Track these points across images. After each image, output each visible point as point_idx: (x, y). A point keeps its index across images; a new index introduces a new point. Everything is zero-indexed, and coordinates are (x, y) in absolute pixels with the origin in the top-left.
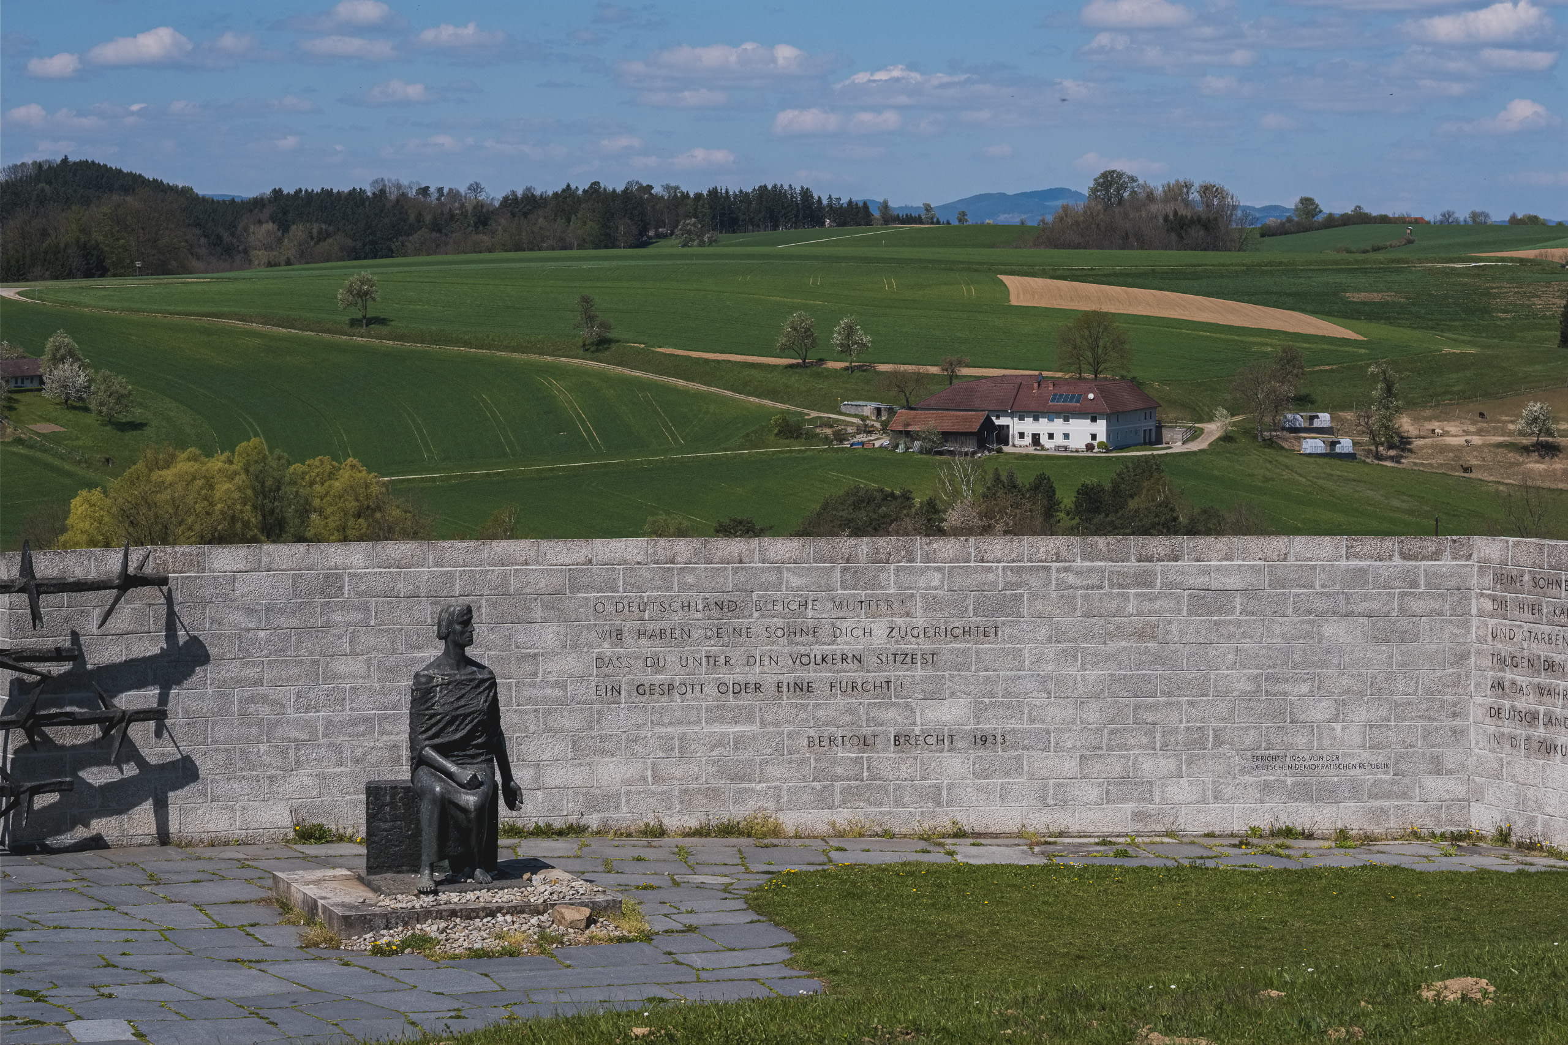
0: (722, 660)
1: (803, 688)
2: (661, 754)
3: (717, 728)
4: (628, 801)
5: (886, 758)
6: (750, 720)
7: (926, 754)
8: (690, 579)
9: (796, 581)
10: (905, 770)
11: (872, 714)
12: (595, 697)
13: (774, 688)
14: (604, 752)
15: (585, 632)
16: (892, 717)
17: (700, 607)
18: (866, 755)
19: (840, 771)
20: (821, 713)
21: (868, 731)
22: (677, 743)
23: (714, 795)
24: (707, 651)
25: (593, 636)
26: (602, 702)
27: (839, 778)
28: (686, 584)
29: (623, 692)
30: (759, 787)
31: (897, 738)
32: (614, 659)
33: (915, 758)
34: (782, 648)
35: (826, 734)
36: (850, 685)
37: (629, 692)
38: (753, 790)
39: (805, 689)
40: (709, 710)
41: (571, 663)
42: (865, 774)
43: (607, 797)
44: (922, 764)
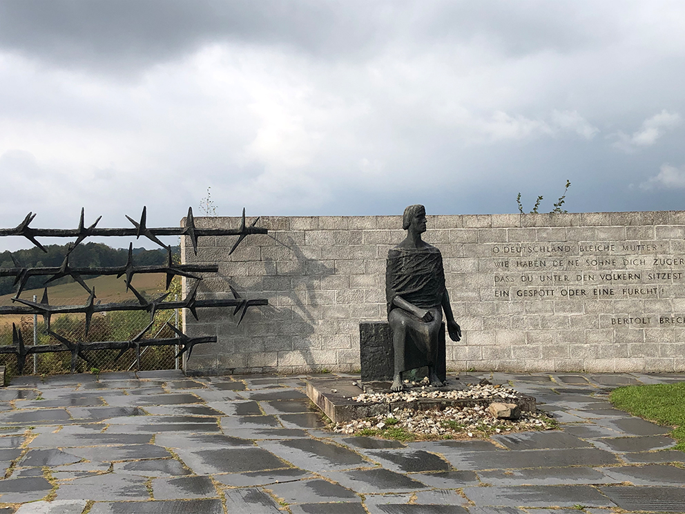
0: (563, 278)
1: (608, 292)
2: (531, 328)
3: (562, 314)
4: (514, 353)
5: (655, 331)
6: (579, 310)
7: (678, 328)
8: (545, 235)
9: (602, 235)
10: (667, 337)
11: (647, 306)
12: (494, 297)
13: (592, 292)
14: (501, 327)
15: (488, 263)
16: (658, 308)
17: (550, 250)
18: (645, 328)
19: (630, 337)
20: (619, 306)
21: (645, 315)
22: (540, 322)
23: (561, 350)
24: (555, 273)
25: (492, 265)
26: (498, 299)
27: (629, 341)
28: (542, 238)
29: (510, 295)
30: (586, 345)
31: (661, 319)
32: (505, 278)
33: (673, 330)
34: (596, 270)
35: (621, 317)
36: (634, 291)
37: (513, 295)
38: (582, 347)
39: (609, 293)
40: (557, 304)
41: (481, 279)
42: (645, 339)
43: (503, 351)
44: (676, 333)
